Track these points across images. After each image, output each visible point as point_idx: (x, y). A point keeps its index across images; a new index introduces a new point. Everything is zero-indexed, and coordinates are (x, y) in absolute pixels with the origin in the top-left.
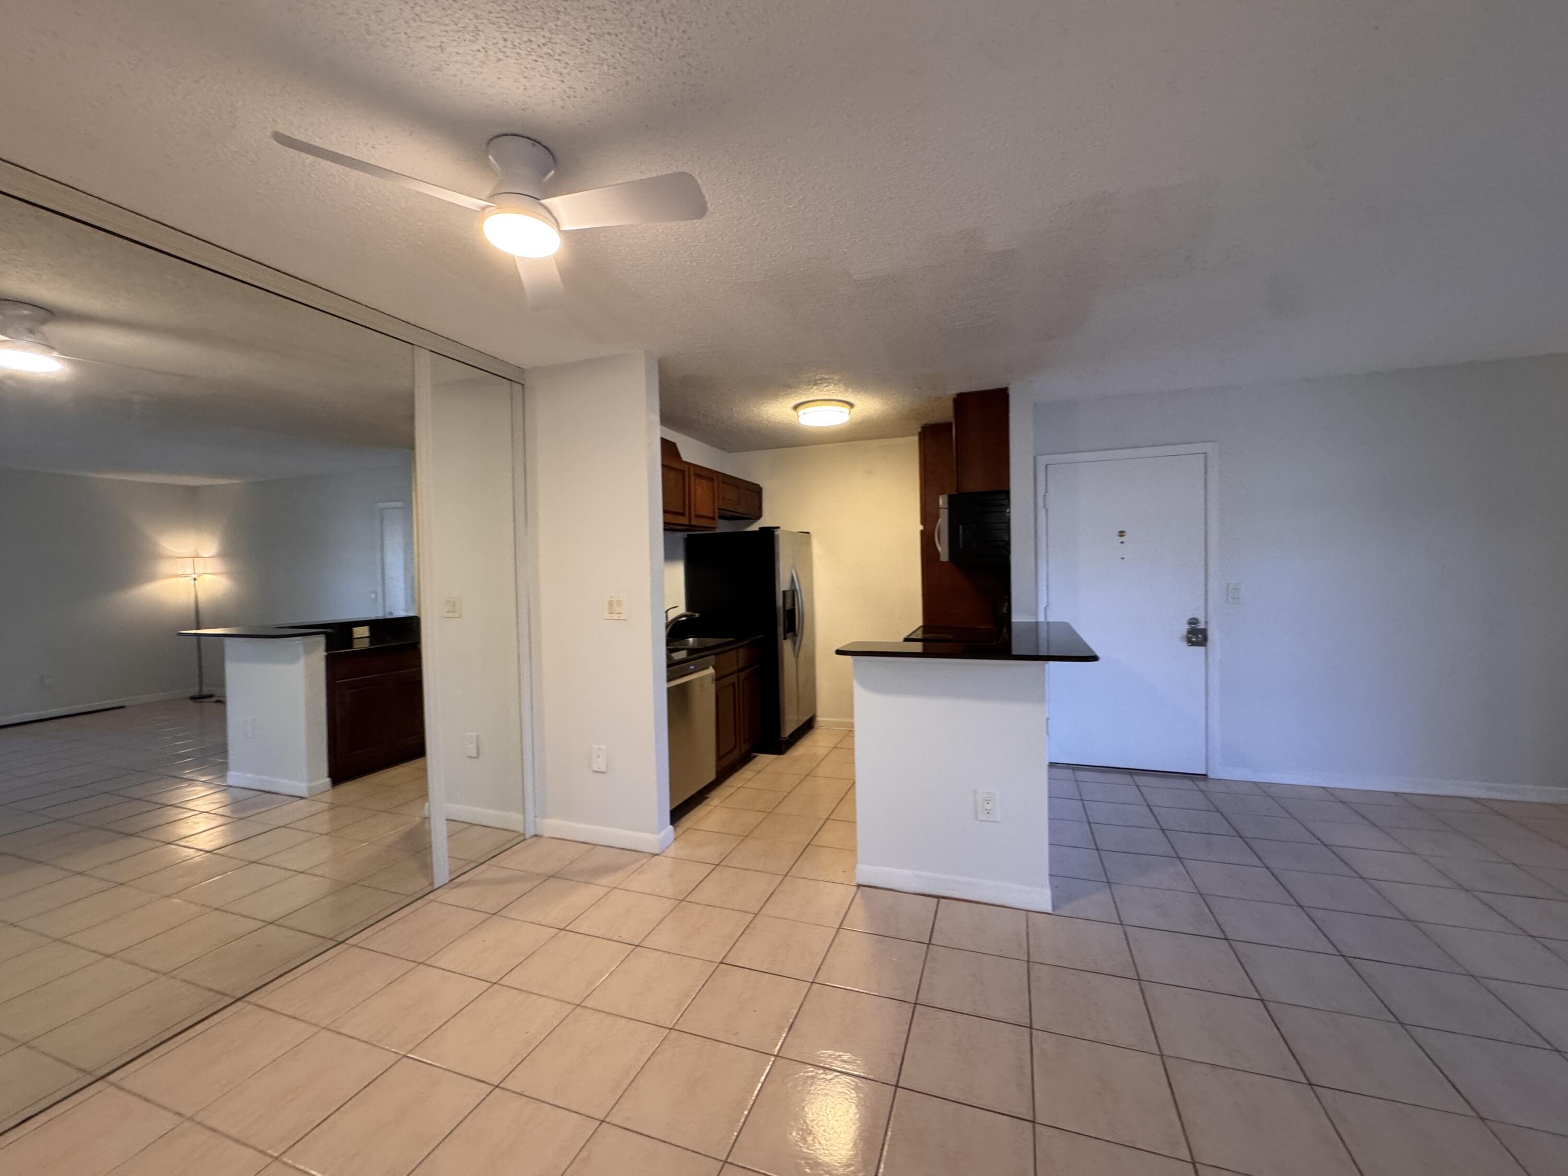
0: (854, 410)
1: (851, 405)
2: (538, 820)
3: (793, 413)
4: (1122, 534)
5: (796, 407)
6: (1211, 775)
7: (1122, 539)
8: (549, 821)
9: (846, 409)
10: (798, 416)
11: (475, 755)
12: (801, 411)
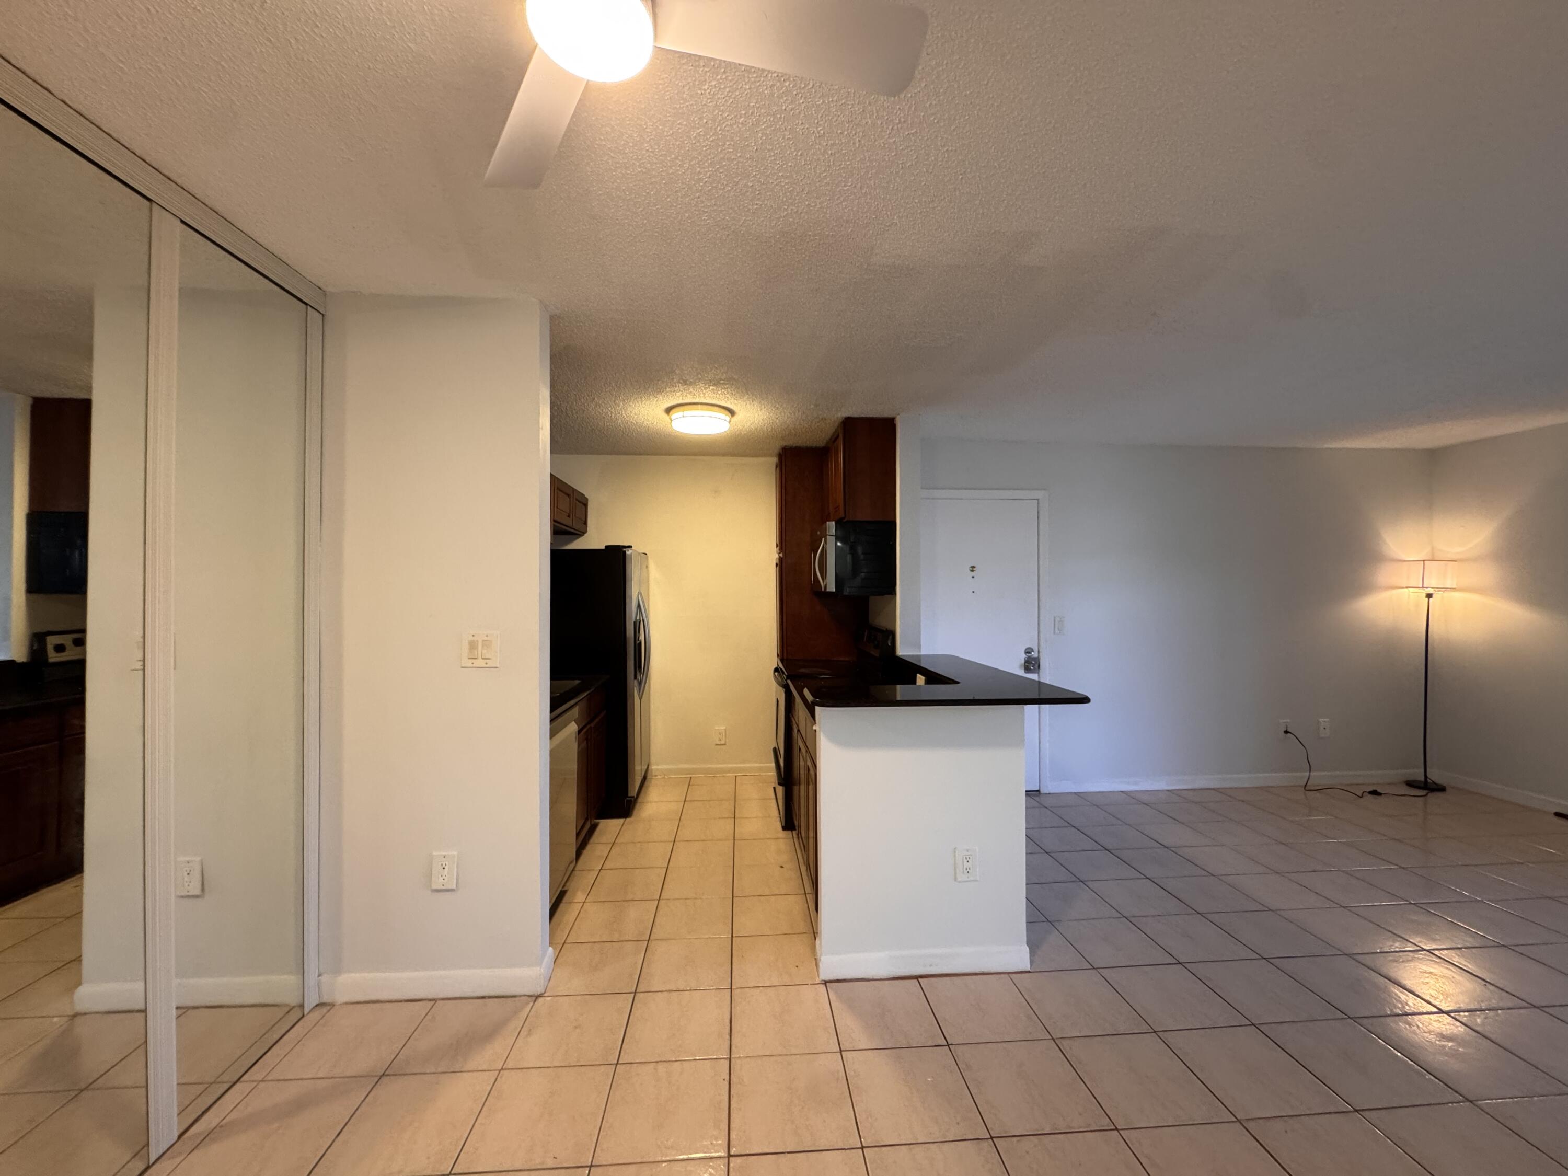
0: (735, 419)
1: (732, 413)
2: (324, 978)
3: (665, 416)
4: (973, 569)
5: (669, 410)
6: (1042, 791)
7: (973, 574)
8: (346, 979)
9: (725, 416)
10: (671, 420)
11: (197, 892)
12: (675, 415)
